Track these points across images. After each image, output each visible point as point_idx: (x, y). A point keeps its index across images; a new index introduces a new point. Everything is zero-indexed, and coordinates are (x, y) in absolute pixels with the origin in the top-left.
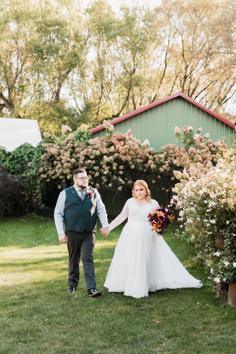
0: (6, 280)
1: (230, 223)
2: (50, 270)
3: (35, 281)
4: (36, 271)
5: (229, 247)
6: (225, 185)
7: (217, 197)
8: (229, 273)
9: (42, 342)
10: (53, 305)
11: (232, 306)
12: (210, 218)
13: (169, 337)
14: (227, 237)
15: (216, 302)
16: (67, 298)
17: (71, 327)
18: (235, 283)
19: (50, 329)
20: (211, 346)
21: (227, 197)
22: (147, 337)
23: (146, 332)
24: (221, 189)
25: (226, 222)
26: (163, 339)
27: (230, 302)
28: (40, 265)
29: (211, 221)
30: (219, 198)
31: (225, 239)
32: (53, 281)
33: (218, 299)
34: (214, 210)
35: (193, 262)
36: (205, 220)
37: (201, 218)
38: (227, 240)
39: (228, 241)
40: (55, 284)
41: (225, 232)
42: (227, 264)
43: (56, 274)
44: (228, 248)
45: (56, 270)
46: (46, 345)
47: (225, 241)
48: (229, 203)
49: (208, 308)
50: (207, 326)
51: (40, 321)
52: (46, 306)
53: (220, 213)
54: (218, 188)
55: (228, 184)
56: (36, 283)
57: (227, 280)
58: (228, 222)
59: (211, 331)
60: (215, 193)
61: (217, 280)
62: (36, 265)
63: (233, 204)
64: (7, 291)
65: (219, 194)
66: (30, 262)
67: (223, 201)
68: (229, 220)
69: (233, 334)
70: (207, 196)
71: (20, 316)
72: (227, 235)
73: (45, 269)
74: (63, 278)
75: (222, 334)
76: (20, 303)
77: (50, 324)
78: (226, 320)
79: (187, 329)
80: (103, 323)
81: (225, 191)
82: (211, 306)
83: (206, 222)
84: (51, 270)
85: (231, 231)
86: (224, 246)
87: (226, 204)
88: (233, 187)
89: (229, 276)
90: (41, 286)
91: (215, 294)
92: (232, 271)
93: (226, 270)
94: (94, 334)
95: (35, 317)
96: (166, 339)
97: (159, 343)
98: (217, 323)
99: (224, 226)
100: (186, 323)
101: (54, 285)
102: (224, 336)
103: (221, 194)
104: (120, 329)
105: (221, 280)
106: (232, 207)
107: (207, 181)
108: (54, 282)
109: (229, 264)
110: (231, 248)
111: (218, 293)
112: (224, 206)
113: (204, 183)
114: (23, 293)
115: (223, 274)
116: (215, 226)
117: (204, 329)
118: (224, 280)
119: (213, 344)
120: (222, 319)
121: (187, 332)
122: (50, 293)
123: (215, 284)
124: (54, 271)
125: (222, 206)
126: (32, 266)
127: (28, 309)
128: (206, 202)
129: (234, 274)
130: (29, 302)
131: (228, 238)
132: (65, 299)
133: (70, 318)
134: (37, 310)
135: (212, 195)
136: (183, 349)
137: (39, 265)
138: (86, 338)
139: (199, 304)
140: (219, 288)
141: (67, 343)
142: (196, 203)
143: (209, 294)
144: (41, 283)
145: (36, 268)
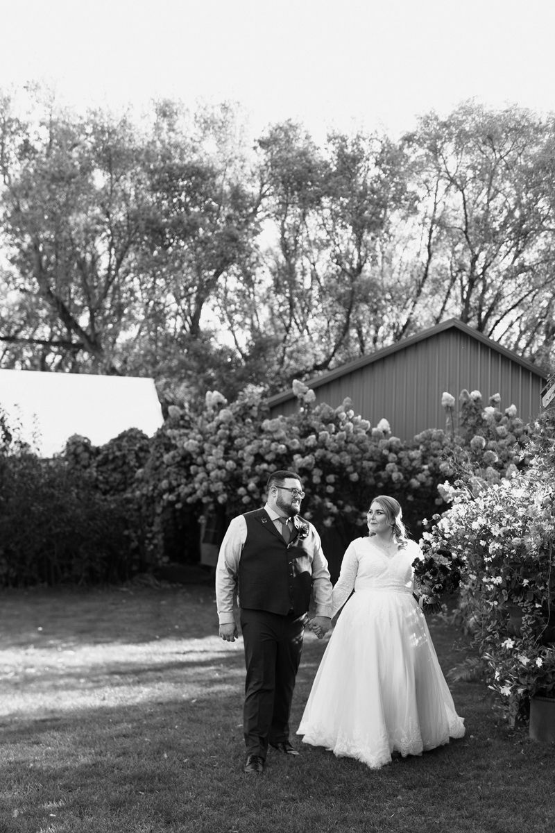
0: (104, 699)
1: (530, 583)
2: (187, 682)
3: (160, 700)
4: (161, 684)
5: (531, 630)
6: (521, 512)
7: (504, 533)
8: (529, 679)
9: (182, 792)
10: (197, 739)
11: (537, 741)
12: (494, 574)
13: (410, 788)
14: (528, 610)
15: (506, 736)
16: (224, 728)
17: (233, 772)
18: (540, 698)
19: (193, 775)
20: (483, 801)
21: (524, 533)
22: (370, 787)
23: (368, 780)
24: (513, 519)
25: (522, 581)
26: (398, 790)
27: (532, 735)
28: (168, 673)
29: (493, 579)
30: (508, 536)
31: (524, 614)
32: (194, 701)
33: (511, 732)
34: (497, 562)
35: (472, 668)
36: (485, 580)
37: (477, 575)
38: (527, 616)
39: (529, 618)
40: (198, 705)
41: (524, 601)
42: (525, 660)
43: (199, 689)
44: (529, 632)
45: (199, 682)
46: (189, 795)
47: (523, 618)
48: (527, 545)
49: (488, 745)
50: (481, 772)
51: (175, 763)
52: (183, 740)
53: (511, 564)
54: (507, 516)
55: (525, 509)
56: (161, 704)
57: (526, 692)
58: (526, 582)
59: (488, 780)
60: (501, 526)
61: (506, 691)
62: (159, 674)
63: (534, 546)
64: (109, 716)
65: (508, 528)
66: (146, 667)
67: (516, 541)
68: (527, 578)
69: (529, 785)
70: (486, 534)
71: (138, 754)
72: (527, 607)
73: (175, 680)
74: (214, 695)
75: (508, 783)
76: (135, 735)
77: (193, 766)
78: (518, 765)
79: (444, 777)
80: (291, 767)
81: (520, 523)
82: (496, 742)
83: (486, 583)
84: (190, 682)
85: (534, 600)
86: (522, 628)
87: (521, 548)
88: (534, 514)
89: (529, 684)
90: (172, 708)
91: (507, 722)
92: (534, 675)
93: (524, 673)
94: (274, 782)
95: (166, 756)
96: (403, 790)
97: (389, 795)
98: (503, 767)
99: (521, 591)
100: (445, 767)
101: (196, 706)
102: (512, 788)
103: (512, 528)
104: (322, 775)
105: (514, 690)
106: (535, 553)
107: (487, 505)
108: (197, 702)
109: (528, 660)
110: (535, 633)
111: (513, 721)
112: (517, 551)
113: (482, 508)
114: (139, 720)
115: (518, 681)
116: (503, 591)
117: (476, 777)
118: (520, 691)
119: (489, 798)
120: (513, 762)
121: (444, 781)
122: (190, 720)
123: (505, 700)
124: (196, 684)
125: (514, 551)
126: (151, 674)
127: (150, 744)
128: (483, 543)
129: (537, 679)
130: (152, 733)
131: (529, 614)
132: (219, 729)
133: (230, 757)
134: (169, 746)
135: (496, 531)
136: (433, 805)
137: (164, 673)
138: (261, 786)
139: (474, 739)
140: (513, 709)
141: (225, 793)
142: (467, 545)
143: (496, 723)
144: (170, 703)
145: (159, 679)
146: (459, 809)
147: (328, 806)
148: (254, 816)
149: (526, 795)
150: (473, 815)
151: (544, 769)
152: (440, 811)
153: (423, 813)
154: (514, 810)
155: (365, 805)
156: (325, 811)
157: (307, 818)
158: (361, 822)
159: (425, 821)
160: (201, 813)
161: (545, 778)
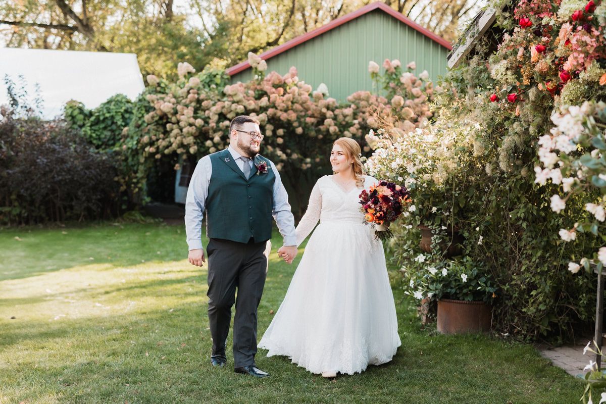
1: (438, 210)
2: (166, 295)
3: (144, 311)
4: (145, 298)
5: (438, 247)
6: (430, 153)
7: (417, 171)
8: (437, 285)
9: (159, 382)
10: (173, 340)
11: (442, 333)
14: (436, 232)
15: (418, 330)
16: (195, 331)
17: (201, 365)
18: (445, 300)
19: (169, 369)
20: (400, 382)
21: (433, 170)
24: (424, 159)
25: (431, 209)
27: (439, 329)
28: (151, 289)
30: (420, 173)
31: (433, 235)
32: (171, 310)
33: (423, 327)
35: (393, 278)
38: (435, 236)
39: (437, 238)
40: (174, 313)
41: (433, 224)
42: (433, 271)
43: (176, 301)
44: (437, 249)
45: (176, 295)
46: (166, 385)
47: (432, 238)
48: (435, 180)
49: (404, 337)
50: (399, 359)
51: (154, 359)
52: (162, 341)
53: (422, 195)
54: (420, 157)
55: (434, 151)
56: (145, 313)
57: (434, 296)
58: (434, 209)
59: (404, 364)
60: (415, 165)
61: (418, 295)
62: (144, 290)
63: (441, 181)
64: (102, 324)
65: (421, 166)
66: (134, 285)
67: (427, 177)
68: (435, 206)
69: (436, 368)
70: (403, 172)
71: (125, 354)
72: (435, 229)
73: (158, 295)
74: (188, 306)
75: (419, 367)
76: (122, 339)
77: (169, 361)
78: (428, 352)
81: (430, 163)
82: (411, 335)
84: (169, 296)
85: (441, 223)
86: (431, 246)
87: (431, 182)
88: (441, 155)
89: (436, 289)
90: (154, 316)
91: (420, 319)
92: (440, 282)
93: (433, 281)
95: (147, 354)
98: (416, 354)
99: (431, 217)
101: (173, 315)
102: (423, 370)
103: (424, 166)
104: (273, 365)
105: (425, 294)
106: (441, 186)
107: (404, 149)
108: (174, 311)
109: (436, 271)
110: (441, 249)
111: (424, 318)
112: (428, 184)
113: (399, 150)
114: (127, 326)
115: (428, 287)
116: (417, 217)
117: (395, 362)
118: (430, 295)
119: (405, 379)
120: (424, 350)
122: (168, 325)
123: (418, 303)
124: (174, 297)
125: (425, 185)
126: (137, 291)
127: (135, 345)
128: (400, 179)
129: (443, 285)
130: (137, 337)
131: (437, 234)
132: (191, 332)
133: (199, 354)
134: (149, 347)
135: (411, 169)
136: (361, 385)
137: (148, 289)
140: (424, 308)
141: (195, 383)
143: (411, 321)
144: (152, 312)
145: (144, 294)
146: (381, 388)
147: (278, 389)
148: (218, 400)
149: (434, 375)
150: (392, 392)
151: (448, 354)
152: (366, 390)
153: (353, 392)
154: (424, 387)
155: (307, 387)
156: (275, 394)
157: (260, 400)
158: (303, 401)
159: (354, 398)
160: (175, 399)
161: (448, 362)
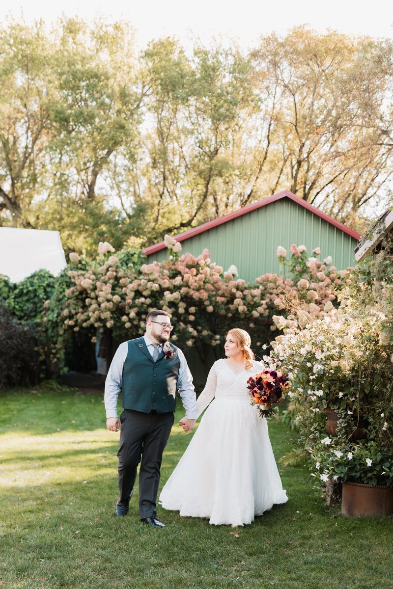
0: (15, 480)
1: (344, 396)
2: (80, 466)
3: (58, 482)
4: (60, 468)
5: (344, 430)
6: (338, 341)
7: (325, 357)
8: (342, 468)
9: (74, 559)
10: (86, 513)
11: (347, 516)
12: (316, 388)
13: (251, 555)
14: (341, 416)
15: (323, 511)
16: (107, 505)
17: (114, 541)
18: (350, 483)
19: (83, 544)
20: (307, 566)
21: (340, 358)
22: (220, 554)
23: (218, 548)
24: (332, 346)
25: (338, 394)
26: (242, 557)
27: (344, 511)
28: (66, 459)
29: (316, 392)
30: (328, 359)
31: (339, 419)
32: (85, 482)
33: (327, 508)
34: (320, 379)
35: (298, 456)
36: (309, 392)
37: (304, 388)
38: (341, 420)
39: (342, 422)
40: (88, 485)
41: (339, 408)
42: (339, 454)
43: (90, 472)
44: (342, 432)
45: (89, 466)
46: (79, 561)
47: (338, 422)
48: (342, 366)
49: (310, 519)
50: (306, 541)
51: (69, 534)
52: (76, 515)
53: (330, 380)
54: (328, 344)
55: (341, 339)
56: (60, 484)
57: (339, 478)
58: (341, 394)
59: (311, 547)
60: (323, 351)
61: (325, 478)
62: (59, 460)
63: (348, 368)
64: (18, 494)
65: (328, 353)
66: (49, 454)
67: (334, 363)
68: (342, 391)
69: (342, 552)
70: (311, 358)
71: (41, 527)
72: (341, 413)
73: (73, 466)
74: (101, 477)
75: (326, 551)
76: (38, 510)
77: (83, 536)
78: (334, 535)
79: (277, 545)
80: (159, 537)
81: (338, 350)
82: (317, 517)
83: (310, 395)
84: (82, 467)
85: (347, 408)
86: (337, 430)
87: (338, 369)
88: (348, 343)
89: (342, 472)
90: (68, 488)
91: (324, 500)
92: (346, 465)
93: (339, 464)
94: (146, 550)
95: (62, 528)
96: (246, 556)
97: (235, 561)
98: (321, 537)
99: (337, 401)
100: (277, 537)
101: (86, 487)
102: (329, 554)
103: (331, 353)
104: (183, 544)
105: (331, 477)
106: (348, 372)
107: (312, 335)
108: (88, 483)
109: (342, 454)
110: (346, 433)
111: (329, 499)
112: (335, 371)
113: (308, 337)
114: (42, 498)
115: (333, 470)
116: (324, 401)
117: (302, 545)
118: (335, 478)
119: (311, 563)
120: (329, 533)
121: (277, 549)
122: (82, 498)
123: (324, 484)
124: (87, 468)
125: (332, 371)
126: (52, 461)
127: (50, 518)
128: (309, 365)
129: (348, 469)
130: (52, 509)
131: (343, 418)
132: (104, 506)
133: (111, 529)
134: (64, 520)
135: (319, 355)
136: (269, 569)
137: (63, 459)
138: (135, 554)
139: (299, 514)
140: (330, 490)
141: (108, 560)
142: (296, 366)
143: (316, 501)
144: (66, 484)
145: (59, 464)
146: (289, 573)
147: (188, 570)
148: (130, 579)
149: (339, 560)
150: (300, 577)
151: (353, 538)
152: (274, 574)
153: (261, 576)
154: (330, 573)
155: (217, 569)
156: (185, 575)
157: (171, 581)
158: (213, 584)
159: (263, 583)
160: (88, 577)
161: (353, 546)
